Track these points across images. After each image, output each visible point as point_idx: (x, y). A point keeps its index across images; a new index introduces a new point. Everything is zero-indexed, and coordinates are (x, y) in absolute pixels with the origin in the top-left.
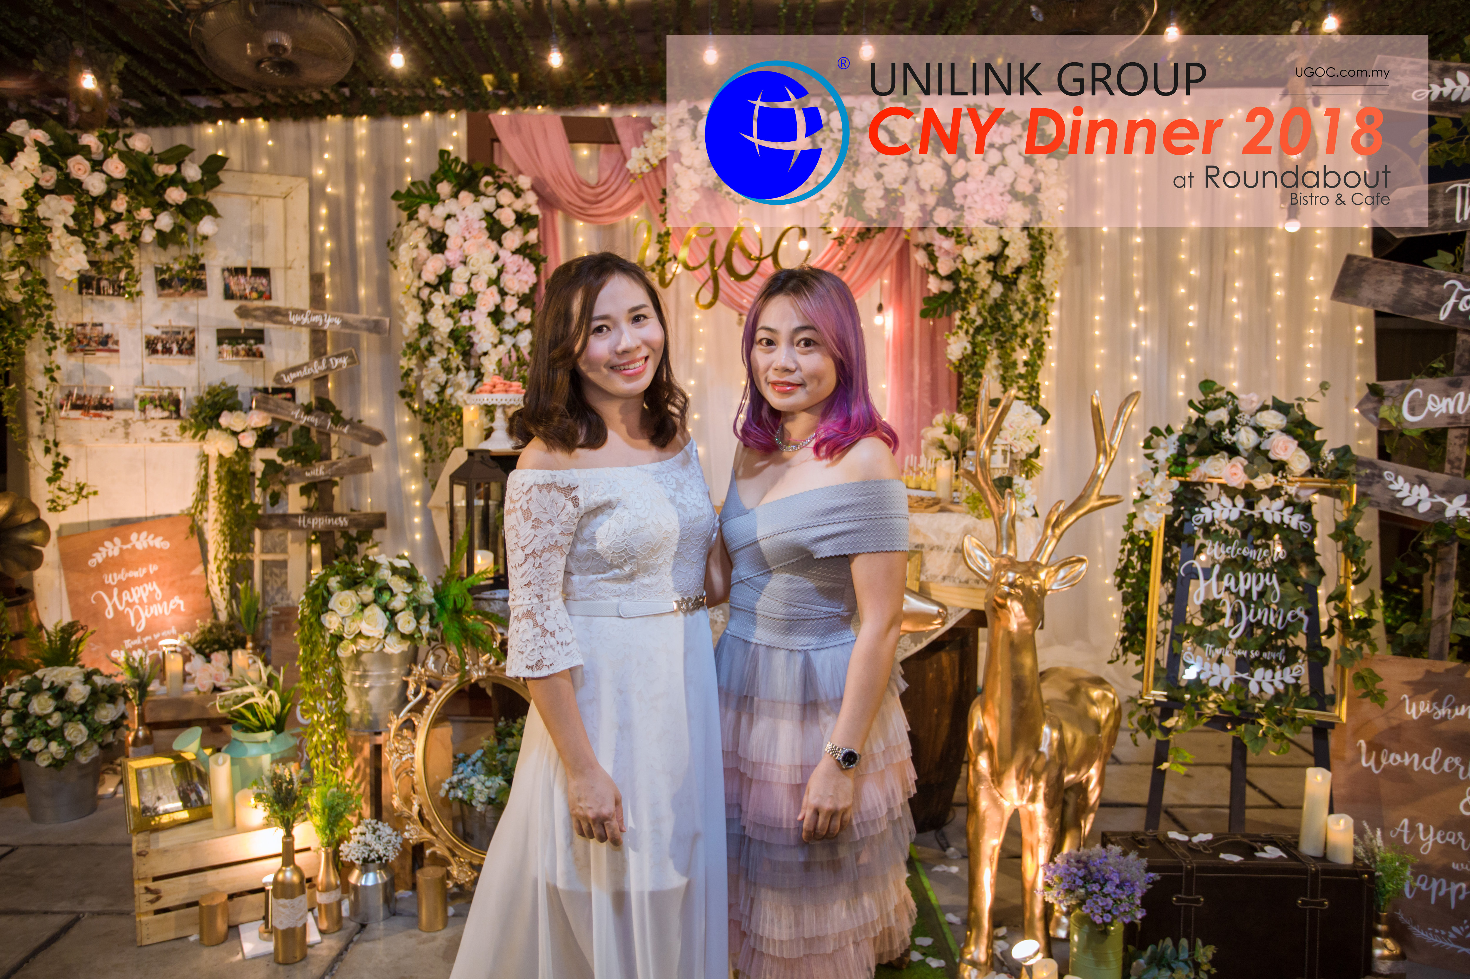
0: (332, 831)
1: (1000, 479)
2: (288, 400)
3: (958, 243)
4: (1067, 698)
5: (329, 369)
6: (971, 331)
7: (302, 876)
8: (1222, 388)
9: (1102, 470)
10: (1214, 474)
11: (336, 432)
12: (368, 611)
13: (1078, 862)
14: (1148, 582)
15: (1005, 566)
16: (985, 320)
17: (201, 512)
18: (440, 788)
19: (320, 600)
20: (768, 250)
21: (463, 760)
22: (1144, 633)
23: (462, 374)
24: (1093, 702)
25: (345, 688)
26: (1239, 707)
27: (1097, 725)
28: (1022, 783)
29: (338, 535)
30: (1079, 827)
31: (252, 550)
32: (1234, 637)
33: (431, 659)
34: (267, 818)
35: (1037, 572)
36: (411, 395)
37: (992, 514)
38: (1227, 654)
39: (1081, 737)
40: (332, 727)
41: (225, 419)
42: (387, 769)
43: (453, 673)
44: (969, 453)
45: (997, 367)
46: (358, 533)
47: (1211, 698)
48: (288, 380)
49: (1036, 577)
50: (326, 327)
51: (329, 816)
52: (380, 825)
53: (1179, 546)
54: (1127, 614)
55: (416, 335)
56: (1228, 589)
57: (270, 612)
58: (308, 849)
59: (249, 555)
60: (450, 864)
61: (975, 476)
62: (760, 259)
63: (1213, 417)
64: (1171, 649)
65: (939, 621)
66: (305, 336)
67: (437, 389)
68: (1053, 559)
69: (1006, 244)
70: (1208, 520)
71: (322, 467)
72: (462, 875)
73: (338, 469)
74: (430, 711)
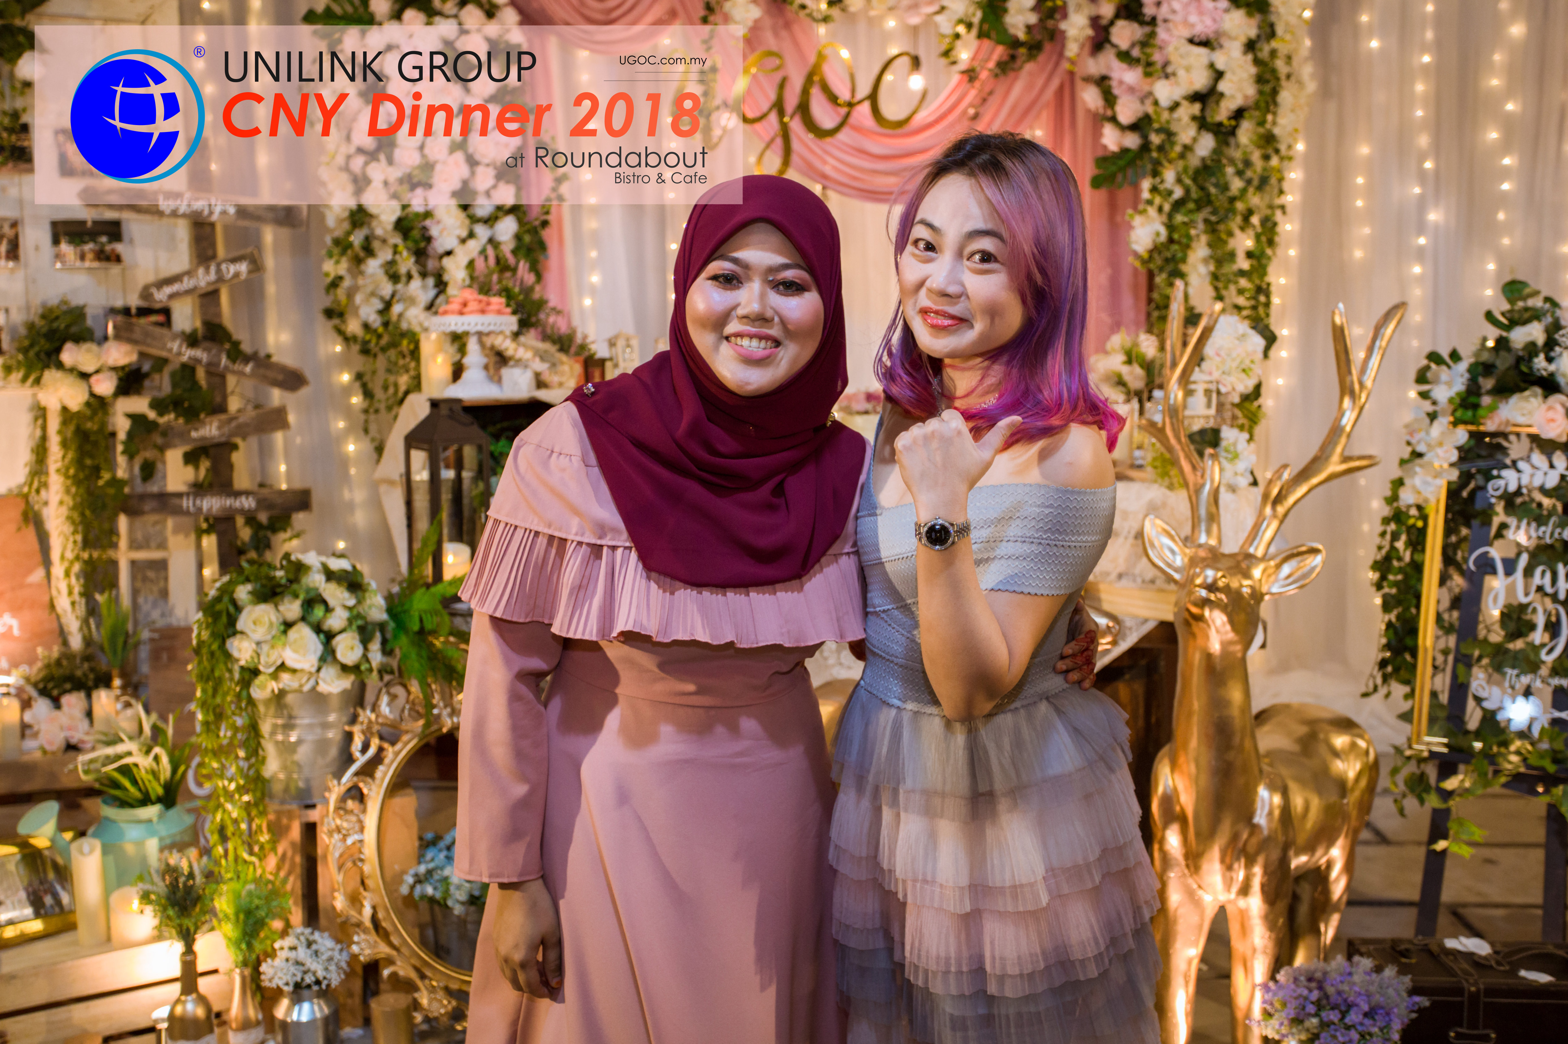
0: (250, 946)
1: (1202, 432)
2: (161, 325)
3: (1148, 74)
4: (1296, 748)
5: (220, 279)
6: (1167, 207)
7: (209, 1009)
8: (1536, 293)
9: (1348, 419)
10: (1521, 420)
11: (234, 372)
12: (293, 633)
13: (1310, 979)
14: (1420, 579)
15: (1203, 560)
16: (1187, 191)
17: (38, 491)
18: (401, 882)
19: (224, 619)
20: (864, 90)
21: (433, 843)
22: (1414, 653)
23: (416, 284)
24: (1336, 754)
25: (263, 742)
26: (1555, 761)
27: (1342, 786)
28: (1229, 868)
29: (240, 521)
30: (1317, 933)
31: (115, 546)
32: (1549, 659)
33: (385, 699)
34: (158, 928)
35: (1249, 568)
36: (341, 315)
37: (1186, 485)
38: (1538, 684)
39: (1316, 803)
40: (246, 798)
41: (69, 355)
42: (325, 857)
43: (416, 720)
44: (1157, 394)
45: (1205, 261)
46: (271, 519)
47: (1513, 748)
48: (161, 296)
49: (1247, 575)
50: (215, 217)
51: (245, 923)
52: (317, 936)
53: (1468, 525)
54: (1389, 625)
55: (346, 226)
56: (1540, 589)
57: (145, 635)
58: (215, 971)
59: (111, 553)
60: (416, 989)
61: (1162, 430)
62: (850, 105)
63: (1520, 336)
64: (1455, 676)
65: (1109, 639)
66: (183, 232)
67: (380, 306)
68: (1272, 550)
69: (1219, 75)
70: (1512, 488)
71: (215, 424)
72: (435, 1005)
73: (239, 427)
74: (385, 774)
